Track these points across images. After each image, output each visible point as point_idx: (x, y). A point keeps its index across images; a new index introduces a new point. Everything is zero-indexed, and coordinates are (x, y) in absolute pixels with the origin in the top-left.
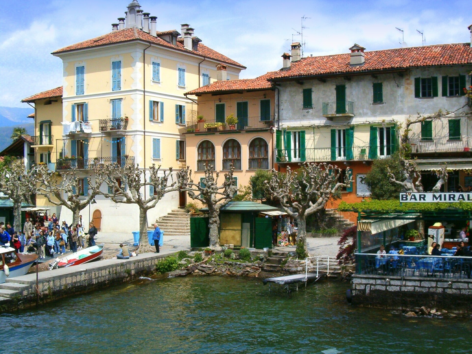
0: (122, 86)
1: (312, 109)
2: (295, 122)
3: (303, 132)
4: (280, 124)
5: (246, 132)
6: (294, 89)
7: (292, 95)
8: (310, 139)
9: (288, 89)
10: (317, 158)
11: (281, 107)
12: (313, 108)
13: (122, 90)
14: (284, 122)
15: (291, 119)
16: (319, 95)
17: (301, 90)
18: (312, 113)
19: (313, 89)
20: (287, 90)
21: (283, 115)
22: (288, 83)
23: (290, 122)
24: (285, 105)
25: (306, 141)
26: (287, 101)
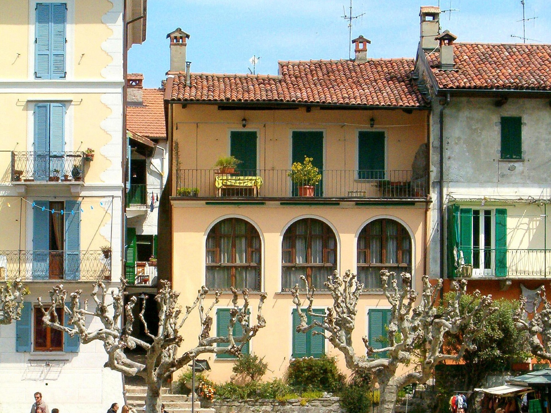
0: (68, 69)
1: (521, 163)
2: (482, 189)
3: (502, 212)
4: (445, 191)
5: (357, 204)
6: (478, 114)
7: (474, 127)
8: (517, 228)
9: (464, 114)
10: (535, 270)
11: (447, 154)
12: (523, 161)
13: (69, 78)
14: (453, 187)
15: (470, 181)
16: (539, 133)
17: (496, 119)
18: (523, 172)
19: (525, 119)
20: (461, 114)
21: (451, 171)
22: (464, 99)
23: (469, 187)
24: (457, 149)
25: (508, 231)
26: (462, 141)
